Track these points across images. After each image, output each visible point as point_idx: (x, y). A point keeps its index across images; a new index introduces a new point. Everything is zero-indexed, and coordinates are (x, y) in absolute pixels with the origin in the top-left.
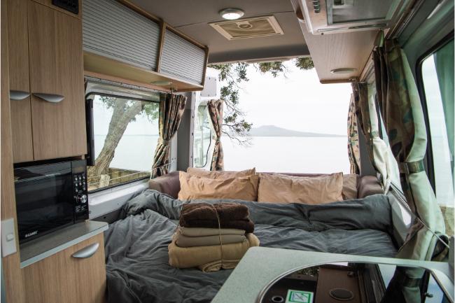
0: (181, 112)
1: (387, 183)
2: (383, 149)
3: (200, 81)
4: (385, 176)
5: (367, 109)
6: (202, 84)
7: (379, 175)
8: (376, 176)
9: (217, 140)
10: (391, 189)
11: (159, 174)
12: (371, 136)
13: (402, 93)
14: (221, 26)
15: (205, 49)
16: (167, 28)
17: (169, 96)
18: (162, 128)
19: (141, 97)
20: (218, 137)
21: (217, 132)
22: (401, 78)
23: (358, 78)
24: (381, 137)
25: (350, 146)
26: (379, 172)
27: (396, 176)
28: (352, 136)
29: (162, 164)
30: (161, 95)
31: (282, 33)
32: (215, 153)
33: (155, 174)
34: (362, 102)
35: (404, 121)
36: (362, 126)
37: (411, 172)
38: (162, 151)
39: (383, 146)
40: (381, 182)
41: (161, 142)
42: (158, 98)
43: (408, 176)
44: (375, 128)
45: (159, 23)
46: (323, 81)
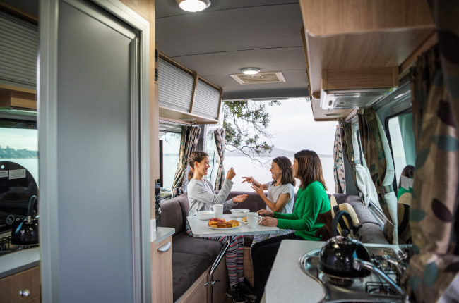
0: (197, 141)
1: (367, 200)
2: (364, 174)
3: (216, 116)
4: (365, 194)
5: (351, 142)
6: (217, 119)
7: (360, 194)
8: (358, 195)
9: (221, 164)
10: (370, 205)
11: (178, 194)
12: (353, 163)
13: (378, 140)
14: (239, 76)
15: (220, 90)
16: (199, 79)
17: (190, 128)
18: (182, 154)
19: (165, 129)
20: (222, 161)
21: (221, 157)
22: (377, 132)
23: (344, 118)
24: (362, 164)
25: (336, 169)
26: (361, 192)
27: (374, 195)
28: (337, 161)
29: (180, 185)
30: (183, 127)
31: (285, 81)
32: (218, 175)
33: (175, 193)
34: (347, 137)
35: (380, 159)
36: (347, 155)
37: (386, 193)
38: (181, 174)
39: (363, 172)
40: (362, 200)
41: (181, 166)
42: (180, 129)
43: (384, 195)
44: (357, 158)
45: (193, 75)
46: (317, 120)
